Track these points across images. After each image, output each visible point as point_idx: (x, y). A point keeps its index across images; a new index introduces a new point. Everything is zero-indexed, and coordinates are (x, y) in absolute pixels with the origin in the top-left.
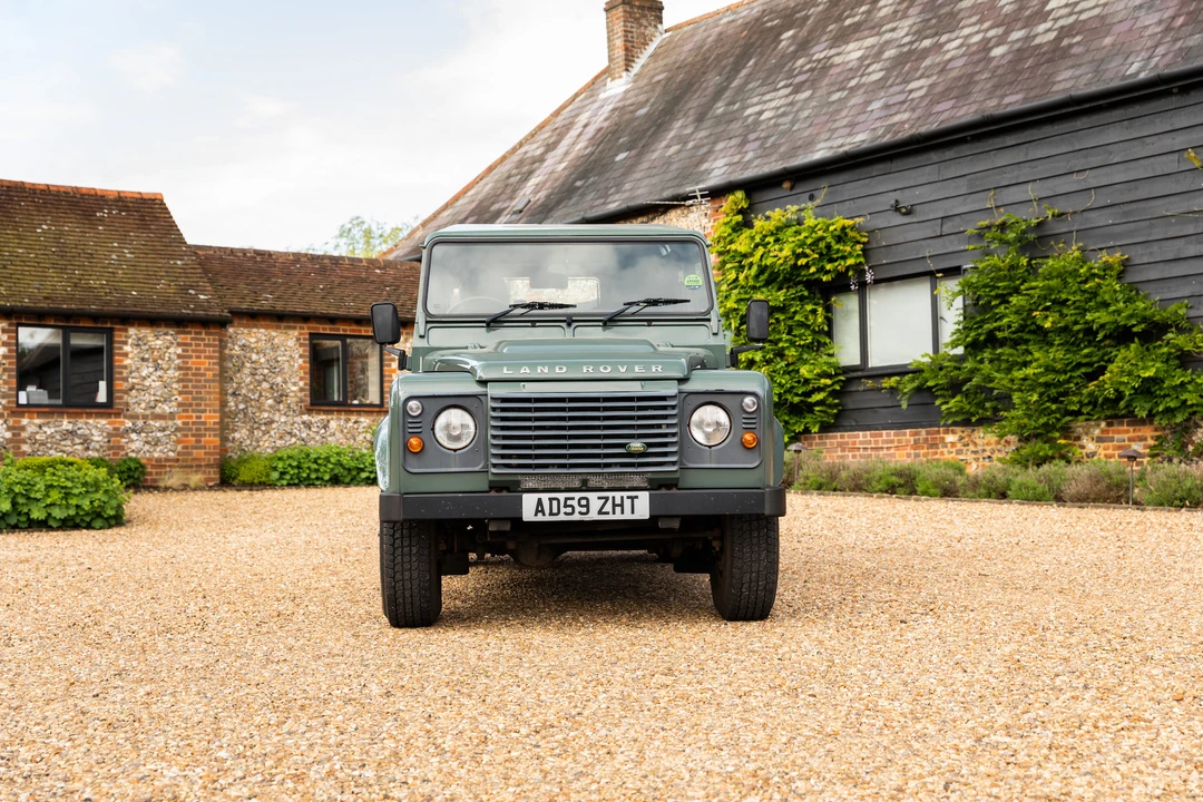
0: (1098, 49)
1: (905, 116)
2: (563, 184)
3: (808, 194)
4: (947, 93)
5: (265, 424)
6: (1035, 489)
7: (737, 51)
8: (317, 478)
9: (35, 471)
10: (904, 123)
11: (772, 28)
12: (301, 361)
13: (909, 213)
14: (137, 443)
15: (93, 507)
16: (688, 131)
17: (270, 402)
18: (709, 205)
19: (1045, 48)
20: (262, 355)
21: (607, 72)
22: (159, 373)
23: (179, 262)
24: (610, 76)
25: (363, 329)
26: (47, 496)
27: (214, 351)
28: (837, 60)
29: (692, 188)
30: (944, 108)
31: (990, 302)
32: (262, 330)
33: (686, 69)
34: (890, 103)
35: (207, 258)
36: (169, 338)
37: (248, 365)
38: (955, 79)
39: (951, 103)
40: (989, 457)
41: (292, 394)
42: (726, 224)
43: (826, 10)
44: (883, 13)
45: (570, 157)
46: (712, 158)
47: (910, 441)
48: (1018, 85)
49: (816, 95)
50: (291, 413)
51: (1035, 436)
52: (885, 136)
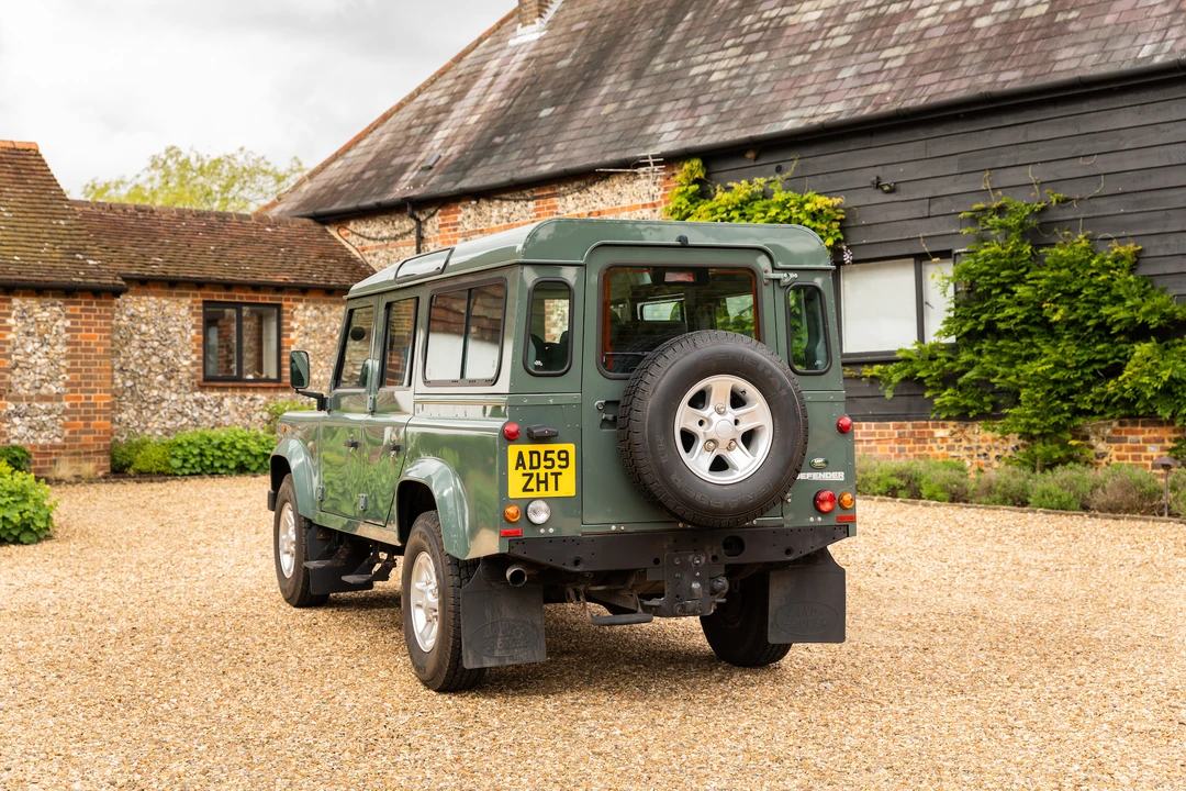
0: (1099, 28)
1: (885, 87)
2: (479, 140)
3: (774, 167)
4: (930, 65)
5: (155, 403)
6: (1060, 497)
8: (222, 467)
10: (885, 94)
12: (193, 332)
13: (892, 191)
14: (20, 428)
16: (625, 88)
17: (161, 378)
18: (662, 172)
20: (151, 326)
21: (518, 16)
22: (45, 349)
23: (62, 222)
24: (520, 20)
25: (260, 296)
27: (105, 324)
28: (792, 20)
29: (643, 154)
30: (931, 81)
31: (991, 290)
32: (153, 298)
33: (612, 18)
34: (864, 71)
35: (84, 216)
36: (57, 309)
37: (137, 337)
38: (936, 49)
39: (937, 76)
40: (985, 454)
41: (184, 369)
42: (681, 193)
45: (483, 109)
46: (658, 120)
47: (894, 435)
48: (1012, 60)
49: (773, 58)
50: (183, 390)
51: (1043, 436)
52: (864, 108)
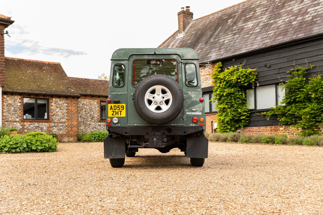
1: (268, 41)
3: (240, 62)
4: (280, 34)
5: (89, 125)
6: (311, 142)
7: (215, 25)
9: (32, 136)
10: (268, 42)
11: (225, 19)
12: (98, 108)
14: (55, 130)
15: (49, 146)
16: (203, 46)
17: (90, 119)
18: (211, 66)
19: (309, 22)
20: (88, 106)
22: (61, 111)
23: (65, 81)
24: (179, 32)
26: (36, 143)
27: (76, 105)
28: (245, 27)
29: (206, 61)
30: (280, 38)
32: (88, 100)
33: (201, 30)
34: (263, 37)
35: (72, 80)
36: (64, 101)
37: (84, 109)
38: (282, 30)
39: (282, 37)
40: (293, 134)
41: (96, 117)
42: (216, 71)
43: (241, 14)
44: (258, 14)
46: (211, 53)
47: (269, 129)
48: (302, 31)
49: (240, 36)
50: (95, 122)
51: (308, 128)
52: (262, 46)
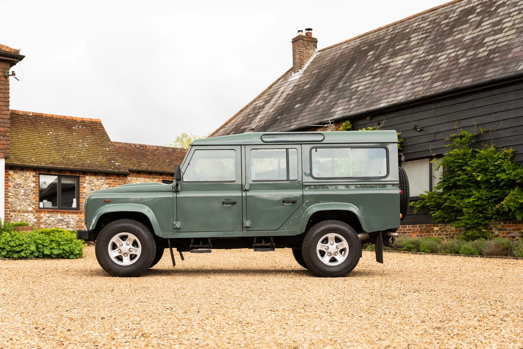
0: (505, 59)
1: (421, 88)
2: (272, 118)
3: (377, 122)
4: (439, 78)
6: (471, 250)
7: (349, 60)
9: (46, 234)
10: (419, 91)
11: (364, 50)
13: (421, 131)
15: (70, 250)
16: (327, 95)
18: (334, 126)
19: (483, 59)
21: (293, 70)
23: (107, 149)
26: (51, 244)
28: (392, 64)
29: (327, 119)
30: (437, 85)
31: (455, 169)
32: (142, 179)
33: (327, 68)
34: (414, 83)
35: (119, 148)
36: (103, 181)
38: (443, 72)
39: (441, 83)
40: (452, 237)
43: (388, 42)
44: (412, 44)
45: (275, 106)
46: (336, 106)
47: (418, 229)
48: (470, 75)
49: (382, 79)
51: (471, 228)
52: (411, 97)
